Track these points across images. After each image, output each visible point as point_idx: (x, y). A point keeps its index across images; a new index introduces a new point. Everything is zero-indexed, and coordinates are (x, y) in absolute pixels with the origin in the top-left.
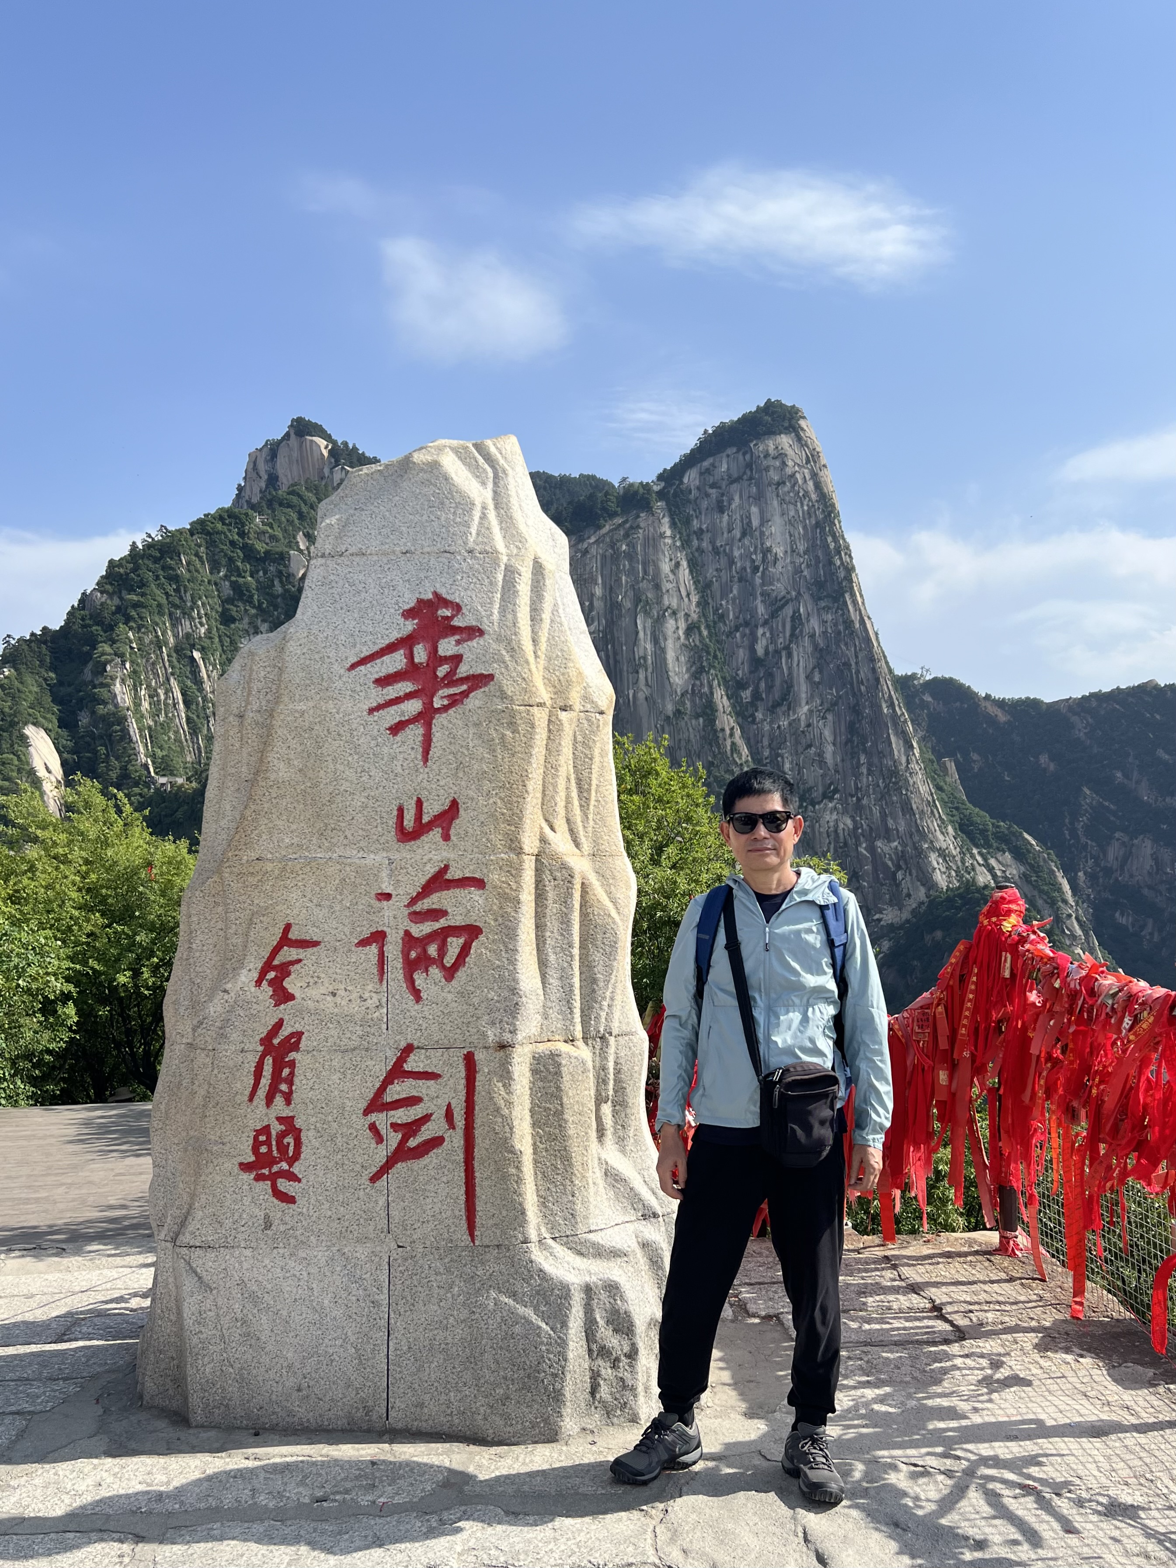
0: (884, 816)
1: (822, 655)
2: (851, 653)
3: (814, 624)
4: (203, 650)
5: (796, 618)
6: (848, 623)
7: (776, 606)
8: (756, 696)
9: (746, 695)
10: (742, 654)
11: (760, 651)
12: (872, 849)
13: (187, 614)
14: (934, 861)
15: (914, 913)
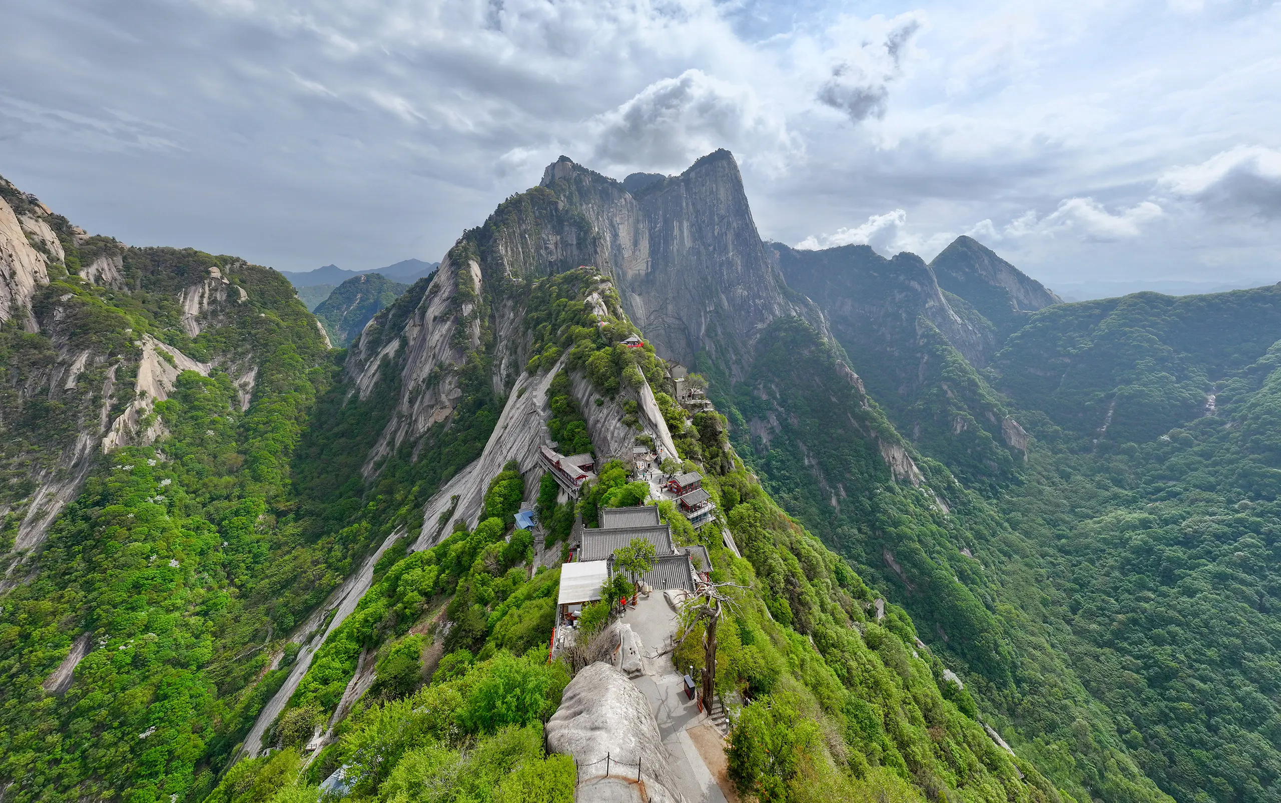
0: (758, 291)
1: (738, 235)
2: (747, 234)
3: (735, 224)
4: (529, 235)
5: (729, 223)
6: (747, 225)
7: (722, 218)
8: (714, 249)
9: (711, 248)
10: (710, 235)
11: (716, 234)
12: (754, 302)
13: (524, 222)
14: (776, 307)
15: (769, 325)
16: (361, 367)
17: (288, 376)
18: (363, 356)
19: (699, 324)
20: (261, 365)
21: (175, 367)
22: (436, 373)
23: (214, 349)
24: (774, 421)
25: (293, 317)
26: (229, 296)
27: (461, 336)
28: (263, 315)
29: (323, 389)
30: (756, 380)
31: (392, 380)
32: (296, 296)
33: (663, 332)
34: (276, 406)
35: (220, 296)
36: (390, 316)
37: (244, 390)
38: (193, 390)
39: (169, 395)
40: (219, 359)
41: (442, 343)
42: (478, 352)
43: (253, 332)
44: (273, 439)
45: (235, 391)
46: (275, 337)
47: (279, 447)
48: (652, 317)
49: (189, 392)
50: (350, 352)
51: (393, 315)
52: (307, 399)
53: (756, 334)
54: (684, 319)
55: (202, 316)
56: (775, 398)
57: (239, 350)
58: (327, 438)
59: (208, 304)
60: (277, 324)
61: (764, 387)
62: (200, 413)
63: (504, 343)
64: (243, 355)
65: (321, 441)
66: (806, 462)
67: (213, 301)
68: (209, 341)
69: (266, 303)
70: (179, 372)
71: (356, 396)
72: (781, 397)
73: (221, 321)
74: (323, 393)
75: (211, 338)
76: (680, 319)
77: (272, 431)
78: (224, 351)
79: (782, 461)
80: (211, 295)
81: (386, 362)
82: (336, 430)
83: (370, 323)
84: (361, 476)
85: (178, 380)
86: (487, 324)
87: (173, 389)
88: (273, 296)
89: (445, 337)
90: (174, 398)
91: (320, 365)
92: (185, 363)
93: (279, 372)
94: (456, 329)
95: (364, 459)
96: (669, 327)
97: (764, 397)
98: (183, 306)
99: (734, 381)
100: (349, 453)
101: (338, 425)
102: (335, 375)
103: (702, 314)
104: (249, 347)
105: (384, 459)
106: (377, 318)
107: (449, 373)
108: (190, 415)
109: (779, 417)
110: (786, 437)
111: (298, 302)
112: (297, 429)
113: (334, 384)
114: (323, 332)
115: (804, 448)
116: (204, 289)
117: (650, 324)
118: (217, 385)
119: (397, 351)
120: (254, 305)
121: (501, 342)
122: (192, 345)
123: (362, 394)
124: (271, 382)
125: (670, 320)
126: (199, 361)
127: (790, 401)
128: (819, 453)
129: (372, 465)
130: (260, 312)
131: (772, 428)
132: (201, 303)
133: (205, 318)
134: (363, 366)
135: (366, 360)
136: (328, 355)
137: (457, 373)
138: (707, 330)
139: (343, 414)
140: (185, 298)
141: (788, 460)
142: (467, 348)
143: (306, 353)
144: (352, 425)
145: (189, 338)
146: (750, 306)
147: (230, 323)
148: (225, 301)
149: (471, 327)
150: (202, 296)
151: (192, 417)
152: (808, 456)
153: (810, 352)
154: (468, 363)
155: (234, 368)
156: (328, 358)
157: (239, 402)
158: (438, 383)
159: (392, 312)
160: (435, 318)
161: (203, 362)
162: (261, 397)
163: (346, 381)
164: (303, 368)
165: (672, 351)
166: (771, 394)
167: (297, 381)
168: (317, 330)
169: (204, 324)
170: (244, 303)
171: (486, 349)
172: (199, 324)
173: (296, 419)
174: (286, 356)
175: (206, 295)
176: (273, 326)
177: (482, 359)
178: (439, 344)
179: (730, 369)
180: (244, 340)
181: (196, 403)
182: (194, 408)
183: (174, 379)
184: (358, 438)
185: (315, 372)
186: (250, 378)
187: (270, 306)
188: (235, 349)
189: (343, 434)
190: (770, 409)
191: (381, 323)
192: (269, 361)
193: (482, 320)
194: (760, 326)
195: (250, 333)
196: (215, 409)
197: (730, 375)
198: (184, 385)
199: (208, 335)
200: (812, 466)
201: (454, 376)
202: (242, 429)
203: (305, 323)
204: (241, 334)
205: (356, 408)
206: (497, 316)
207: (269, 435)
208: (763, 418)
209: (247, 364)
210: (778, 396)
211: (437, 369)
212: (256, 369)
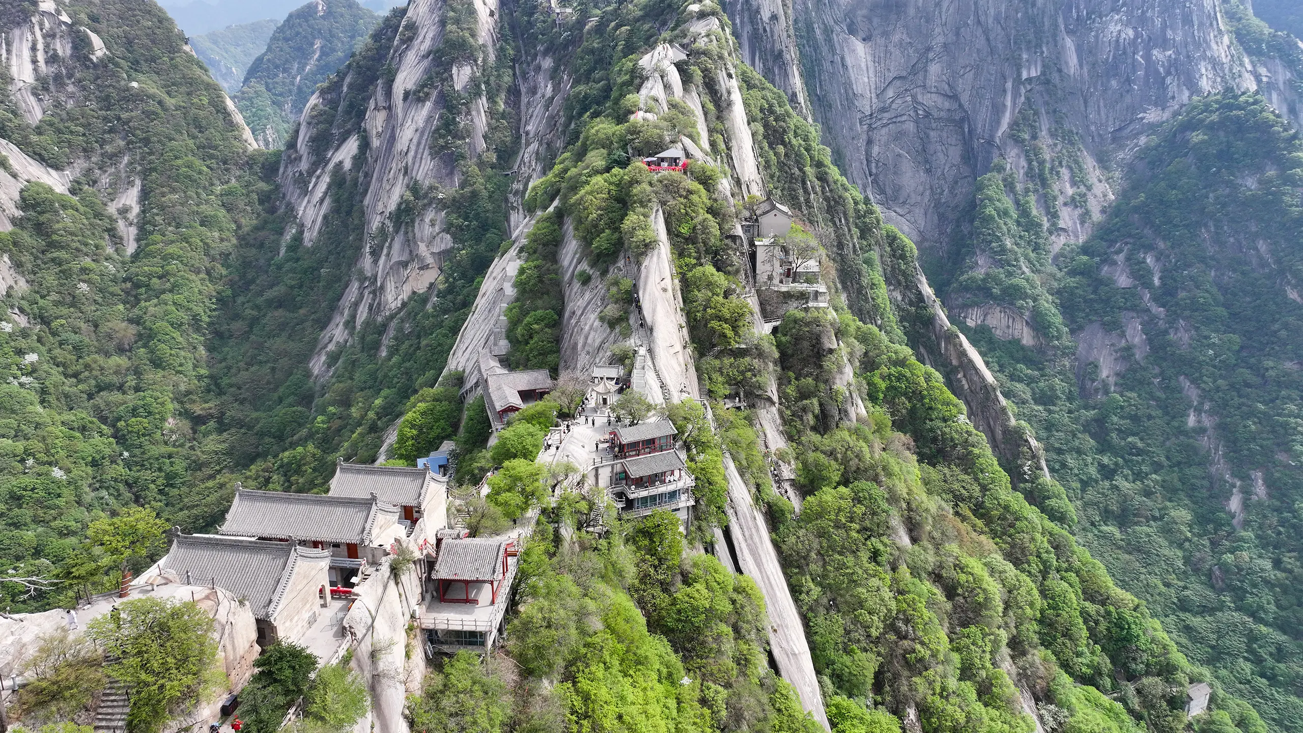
0: (1164, 27)
12: (1148, 57)
14: (1203, 68)
15: (1176, 114)
16: (303, 183)
17: (188, 198)
18: (304, 166)
19: (997, 110)
20: (145, 174)
21: (15, 176)
22: (407, 202)
23: (70, 146)
24: (1135, 334)
25: (183, 89)
26: (75, 48)
27: (449, 132)
28: (135, 84)
29: (248, 222)
30: (1112, 243)
31: (349, 213)
32: (187, 48)
33: (910, 127)
34: (172, 249)
35: (63, 48)
36: (345, 89)
37: (126, 219)
38: (47, 215)
39: (14, 221)
40: (81, 164)
41: (419, 144)
42: (481, 164)
43: (124, 116)
44: (175, 303)
45: (110, 218)
46: (157, 126)
47: (185, 317)
48: (890, 93)
49: (42, 218)
50: (284, 157)
51: (350, 86)
52: (222, 240)
53: (1136, 135)
54: (965, 98)
55: (41, 87)
56: (1148, 285)
57: (108, 148)
58: (257, 307)
59: (47, 63)
60: (160, 103)
61: (1128, 259)
62: (63, 254)
63: (534, 146)
64: (114, 157)
65: (248, 311)
66: (1191, 421)
67: (52, 59)
68: (59, 131)
69: (138, 62)
70: (22, 185)
71: (298, 239)
72: (1163, 284)
73: (71, 96)
74: (246, 229)
75: (61, 126)
76: (954, 97)
77: (171, 291)
78: (85, 150)
79: (1135, 419)
80: (47, 46)
81: (339, 180)
82: (270, 294)
83: (314, 100)
84: (308, 374)
85: (23, 199)
86: (502, 106)
87: (19, 213)
88: (149, 49)
89: (422, 133)
90: (23, 228)
91: (238, 178)
92: (30, 169)
93: (174, 190)
94: (441, 117)
95: (312, 348)
96: (928, 115)
97: (1123, 281)
98: (8, 67)
99: (1058, 243)
100: (290, 336)
101: (271, 286)
102: (264, 199)
103: (1009, 85)
104: (122, 143)
105: (342, 348)
106: (323, 92)
107: (430, 204)
108: (49, 256)
109: (1149, 325)
110: (1157, 370)
111: (190, 59)
112: (210, 288)
113: (263, 214)
114: (238, 118)
115: (1193, 394)
116: (33, 33)
117: (883, 110)
118: (82, 209)
119: (355, 158)
120: (117, 65)
121: (528, 144)
122: (34, 138)
123: (307, 235)
124: (162, 208)
125: (929, 100)
126: (51, 167)
127: (1182, 294)
128: (1226, 405)
129: (323, 358)
130: (130, 79)
131: (1129, 348)
132: (34, 62)
133: (46, 89)
134: (306, 184)
135: (311, 173)
136: (250, 162)
137: (443, 205)
138: (1014, 125)
139: (279, 267)
140: (9, 51)
141: (1150, 417)
142: (463, 157)
143: (211, 157)
144: (292, 287)
145: (28, 126)
146: (1134, 66)
147: (86, 98)
148: (72, 55)
149: (468, 113)
150: (34, 49)
151: (53, 260)
152: (1199, 411)
153: (1260, 182)
154: (462, 186)
155: (105, 180)
156: (251, 168)
157: (121, 238)
158: (413, 221)
159: (348, 80)
160: (407, 95)
161: (57, 167)
162: (151, 233)
163: (282, 210)
164: (212, 185)
165: (928, 171)
166: (1141, 275)
167: (203, 207)
168: (226, 114)
169: (48, 101)
170: (101, 60)
171: (499, 158)
172: (40, 100)
173: (208, 273)
174: (179, 162)
175: (40, 46)
176: (153, 106)
177: (489, 179)
178: (413, 148)
179: (1053, 216)
180: (111, 131)
181: (55, 237)
182: (52, 245)
183: (17, 196)
184: (302, 311)
185: (229, 193)
186: (131, 198)
187: (144, 66)
188: (101, 148)
189: (279, 303)
190: (1133, 308)
191: (331, 102)
192: (155, 170)
193: (491, 99)
194: (1152, 116)
195: (119, 119)
196: (85, 249)
197: (1055, 229)
198: (33, 207)
199: (56, 120)
200: (1201, 431)
201: (438, 210)
202: (129, 285)
203: (206, 101)
204: (106, 119)
205: (298, 260)
206: (523, 90)
207: (168, 297)
208: (1113, 327)
209: (123, 175)
210: (1156, 282)
211: (409, 196)
212: (138, 183)
